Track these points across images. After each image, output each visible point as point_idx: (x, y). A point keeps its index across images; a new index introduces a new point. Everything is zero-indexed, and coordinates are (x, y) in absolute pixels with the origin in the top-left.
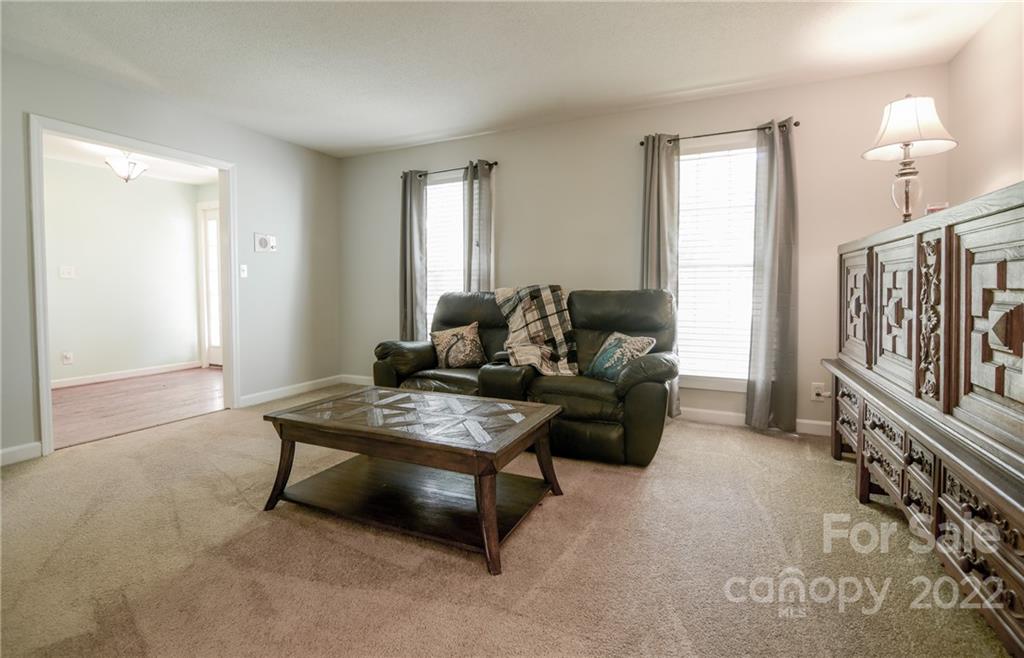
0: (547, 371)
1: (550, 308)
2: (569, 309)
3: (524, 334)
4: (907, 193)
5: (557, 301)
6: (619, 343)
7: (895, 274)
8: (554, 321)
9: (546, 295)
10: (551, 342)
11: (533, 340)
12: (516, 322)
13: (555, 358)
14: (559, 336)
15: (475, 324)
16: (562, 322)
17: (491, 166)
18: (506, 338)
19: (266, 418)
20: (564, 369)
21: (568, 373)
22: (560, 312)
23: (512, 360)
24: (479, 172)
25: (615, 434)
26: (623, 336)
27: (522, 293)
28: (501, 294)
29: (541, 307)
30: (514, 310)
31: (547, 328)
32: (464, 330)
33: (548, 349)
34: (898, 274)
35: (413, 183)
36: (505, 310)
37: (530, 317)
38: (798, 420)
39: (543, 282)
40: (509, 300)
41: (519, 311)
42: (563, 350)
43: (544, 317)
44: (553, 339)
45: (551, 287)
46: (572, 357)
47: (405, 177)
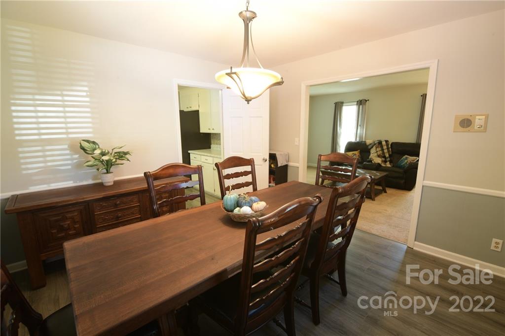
0: (383, 165)
1: (385, 147)
2: (391, 148)
3: (376, 154)
5: (387, 145)
6: (407, 158)
8: (386, 151)
9: (384, 143)
10: (384, 157)
11: (379, 156)
12: (373, 151)
13: (385, 162)
14: (387, 155)
15: (359, 151)
16: (389, 151)
17: (366, 101)
18: (369, 155)
20: (388, 164)
21: (389, 166)
22: (388, 148)
23: (373, 162)
24: (361, 103)
25: (402, 181)
26: (408, 156)
27: (376, 142)
28: (368, 142)
29: (382, 147)
30: (372, 147)
31: (383, 153)
32: (356, 152)
33: (384, 159)
35: (338, 106)
36: (370, 147)
37: (378, 149)
39: (383, 139)
40: (371, 144)
41: (374, 148)
42: (389, 159)
43: (383, 150)
44: (385, 156)
45: (385, 141)
46: (391, 162)
47: (336, 104)
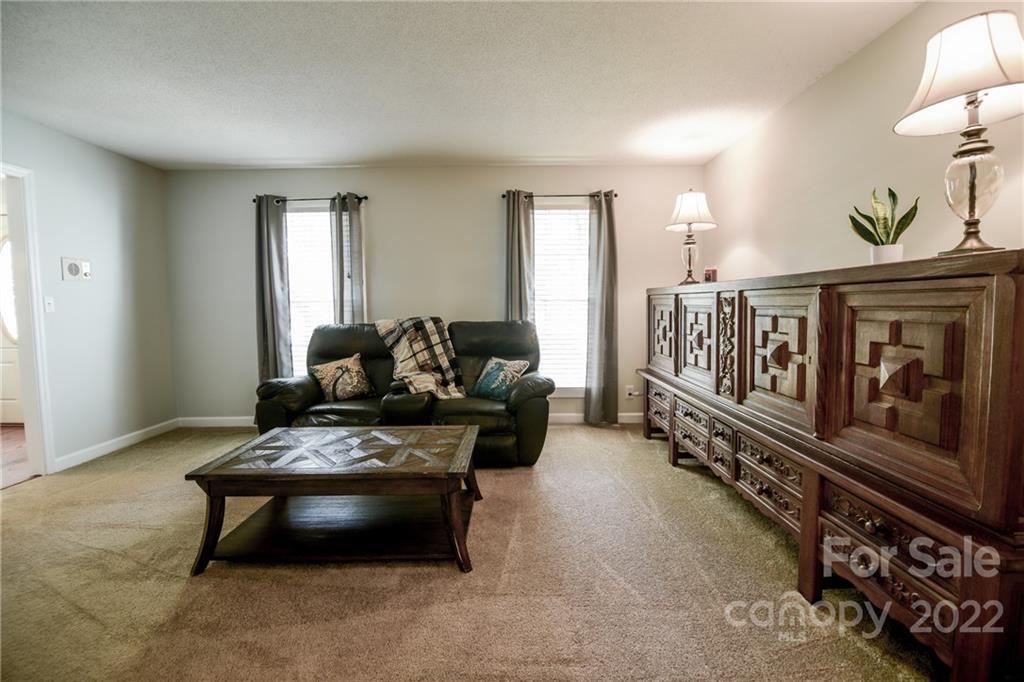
0: (442, 396)
1: (435, 339)
2: (451, 339)
3: (412, 363)
4: (690, 256)
5: (440, 332)
6: (500, 367)
7: (696, 314)
8: (439, 349)
9: (430, 326)
10: (438, 369)
11: (422, 368)
12: (401, 352)
13: (444, 383)
14: (445, 363)
15: (357, 355)
16: (446, 350)
17: (360, 200)
18: (392, 367)
19: (188, 477)
20: (455, 393)
21: (458, 395)
22: (443, 342)
23: (411, 389)
24: (346, 204)
25: (510, 441)
26: (502, 361)
27: (406, 325)
28: (384, 325)
29: (426, 338)
30: (398, 341)
31: (434, 356)
32: (352, 363)
33: (439, 376)
34: (699, 315)
35: (269, 211)
36: (389, 341)
37: (417, 347)
38: (619, 414)
39: (424, 314)
40: (392, 332)
41: (404, 342)
42: (451, 375)
43: (430, 347)
44: (440, 366)
45: (432, 319)
46: (458, 381)
47: (259, 202)
